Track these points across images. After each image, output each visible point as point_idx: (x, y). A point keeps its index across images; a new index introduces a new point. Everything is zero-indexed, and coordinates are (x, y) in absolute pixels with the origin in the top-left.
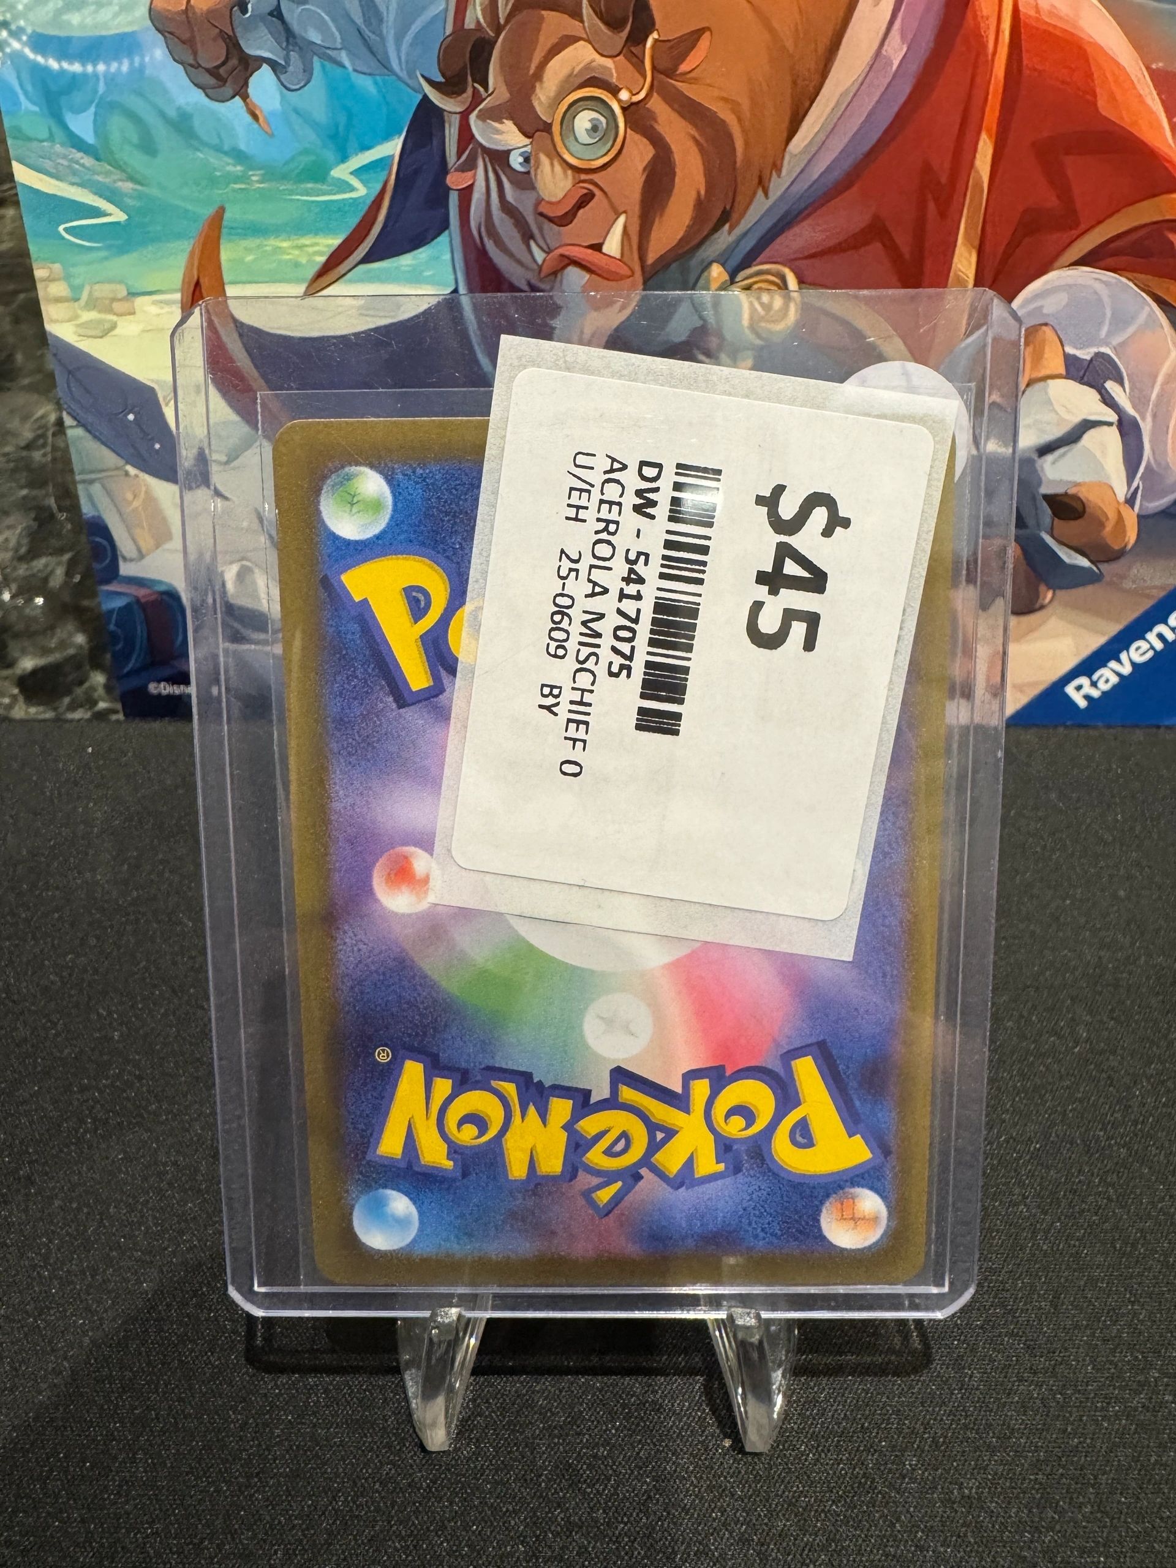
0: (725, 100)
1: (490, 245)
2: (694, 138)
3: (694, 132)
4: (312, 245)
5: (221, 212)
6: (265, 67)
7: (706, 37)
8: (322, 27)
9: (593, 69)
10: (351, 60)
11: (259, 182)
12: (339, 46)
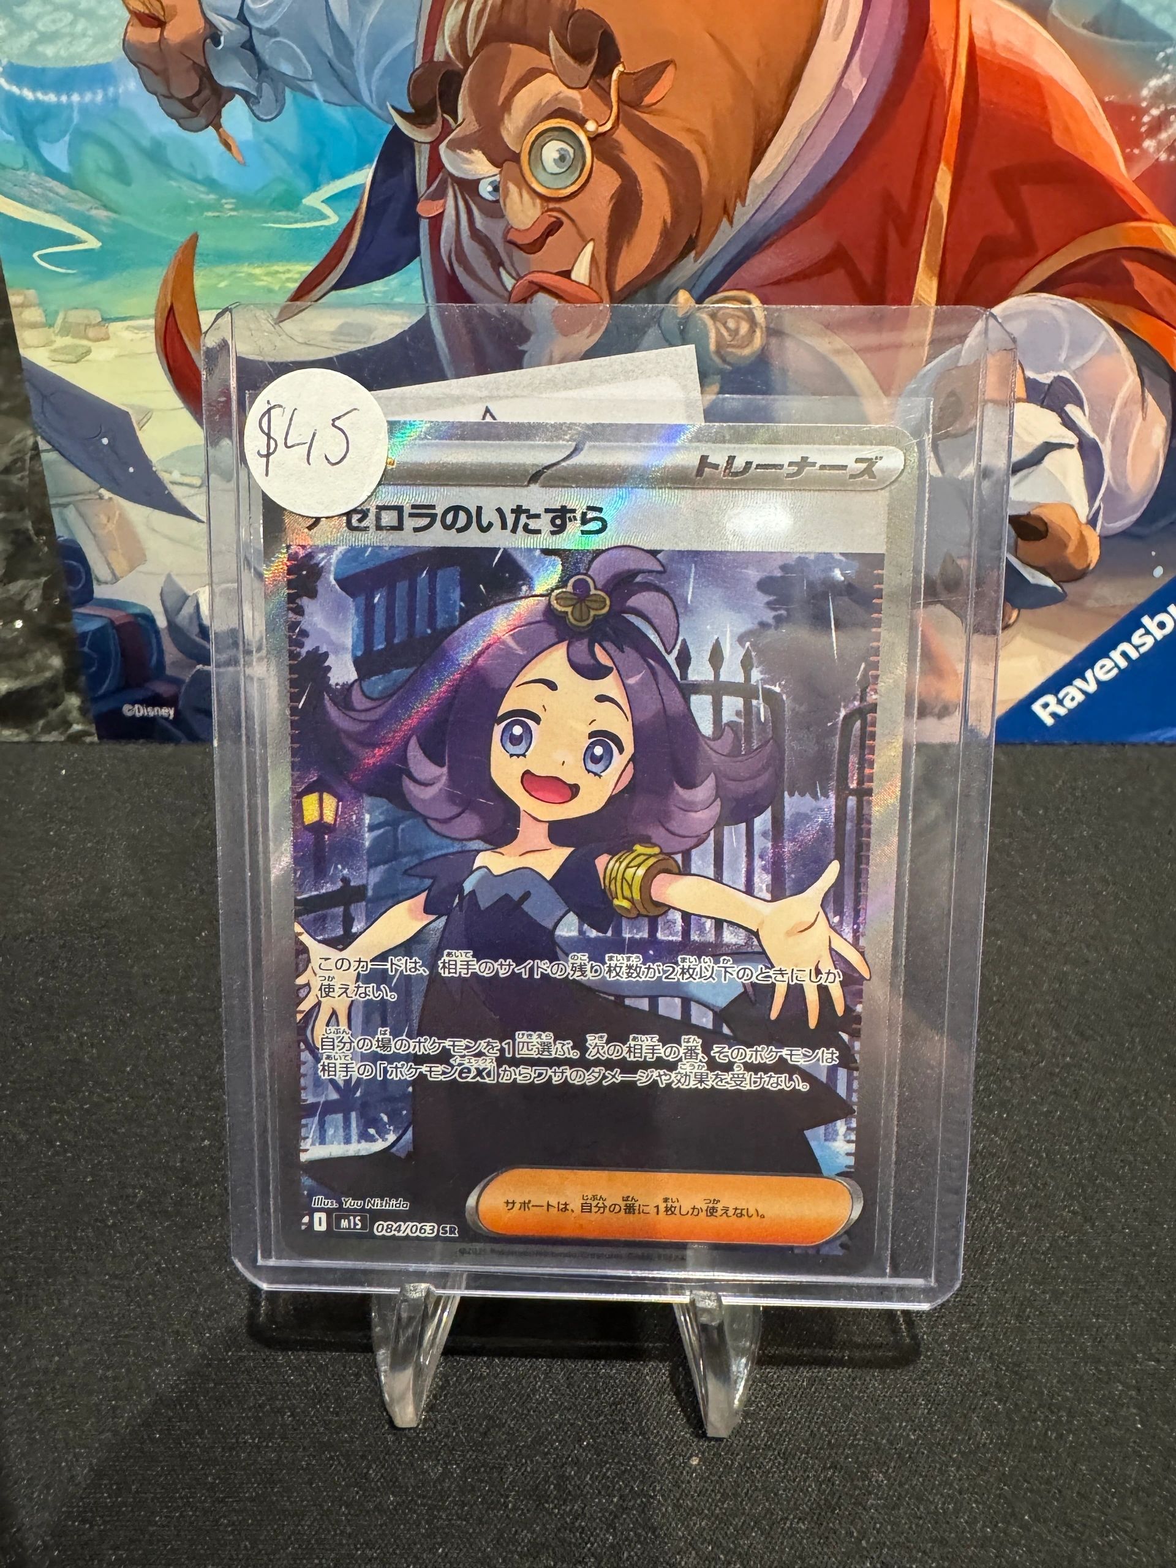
0: (689, 130)
1: (459, 271)
2: (660, 168)
3: (660, 162)
4: (284, 273)
5: (195, 238)
6: (238, 99)
7: (670, 71)
8: (293, 59)
9: (561, 101)
10: (321, 91)
11: (231, 210)
12: (310, 77)
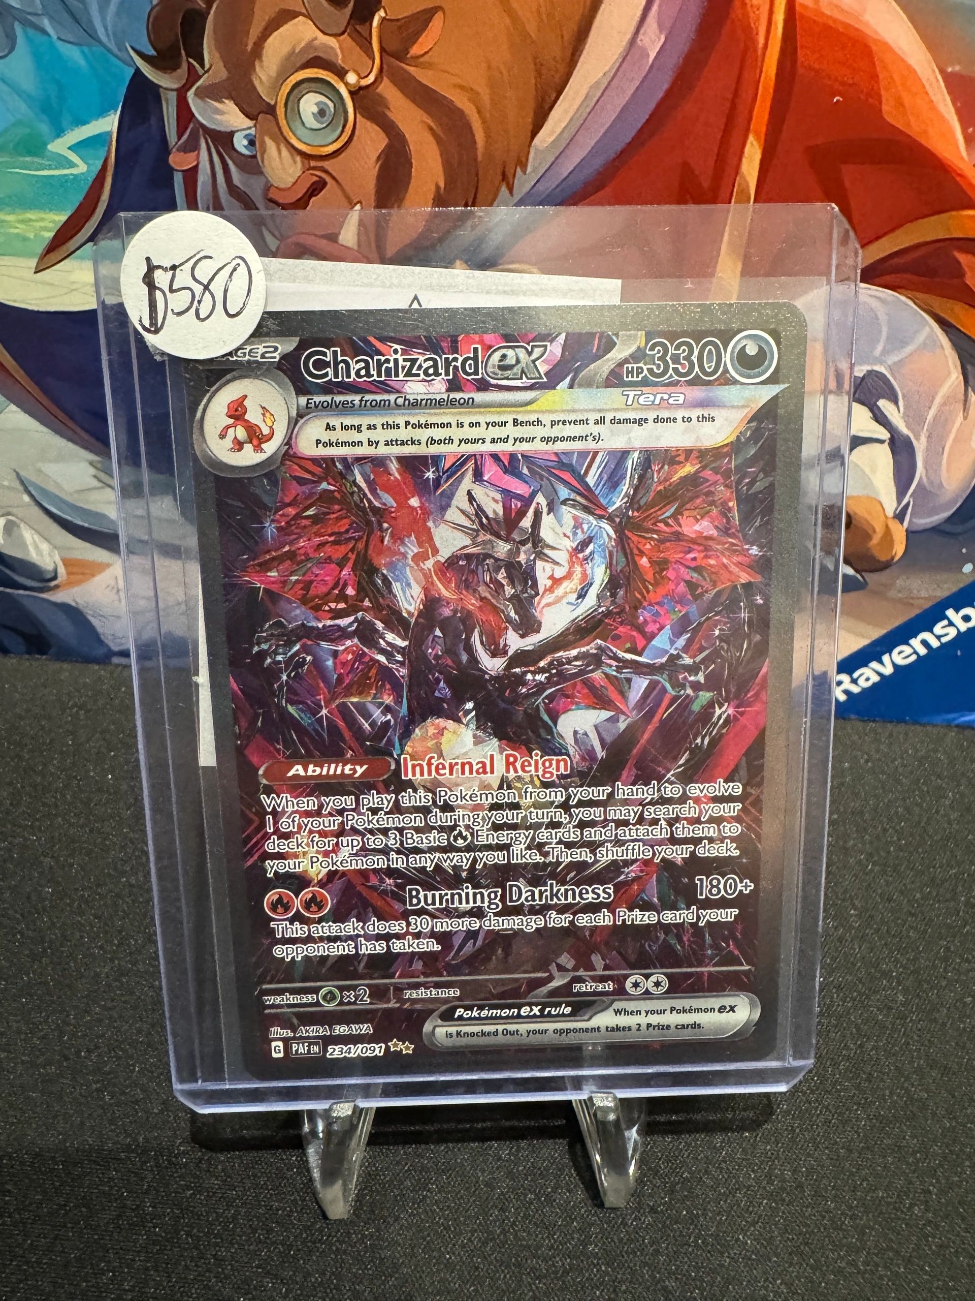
2: (431, 129)
3: (430, 121)
9: (315, 48)
